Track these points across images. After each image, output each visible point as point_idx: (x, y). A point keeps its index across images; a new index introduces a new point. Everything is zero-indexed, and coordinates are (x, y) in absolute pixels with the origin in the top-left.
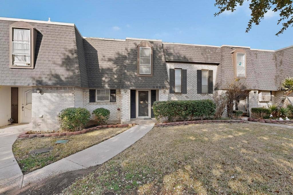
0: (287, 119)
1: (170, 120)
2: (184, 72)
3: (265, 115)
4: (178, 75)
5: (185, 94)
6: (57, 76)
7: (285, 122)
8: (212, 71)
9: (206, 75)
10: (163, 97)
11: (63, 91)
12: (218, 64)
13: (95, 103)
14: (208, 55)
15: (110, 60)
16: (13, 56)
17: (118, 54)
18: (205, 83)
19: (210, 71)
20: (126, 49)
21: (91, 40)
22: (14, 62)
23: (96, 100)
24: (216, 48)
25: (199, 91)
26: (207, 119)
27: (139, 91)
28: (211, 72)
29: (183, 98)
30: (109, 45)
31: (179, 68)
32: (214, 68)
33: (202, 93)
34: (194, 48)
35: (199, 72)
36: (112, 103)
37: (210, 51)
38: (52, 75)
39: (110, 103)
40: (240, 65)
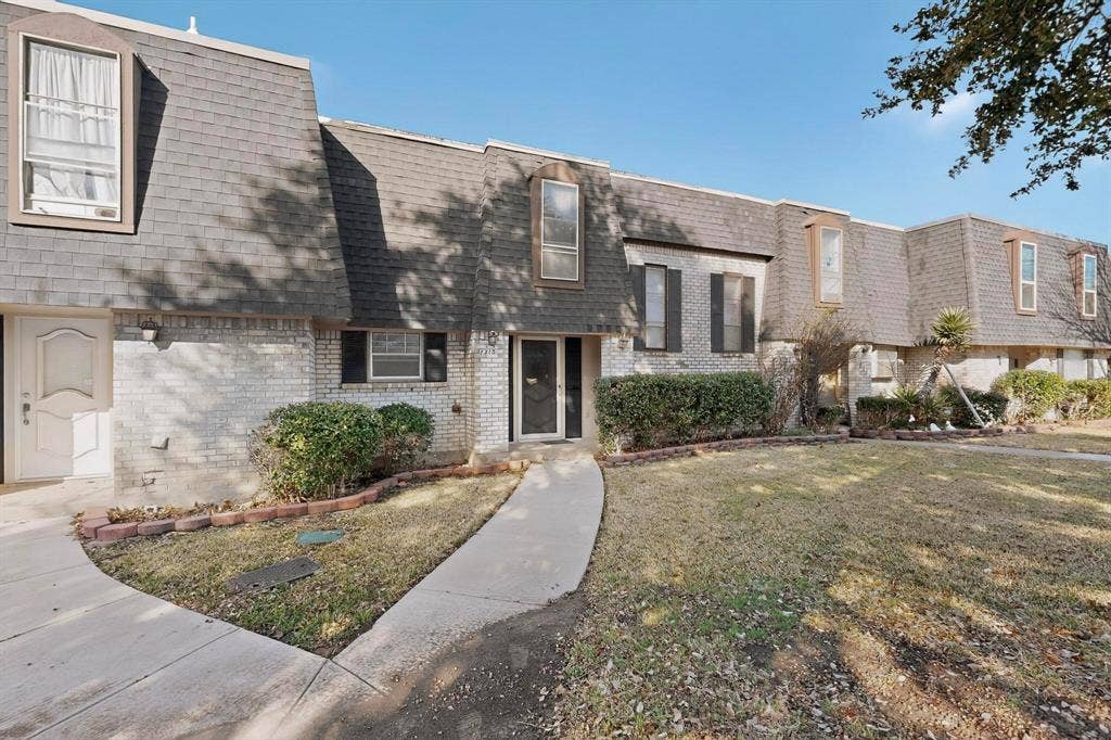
0: (950, 428)
1: (639, 443)
2: (673, 279)
3: (895, 416)
4: (655, 287)
5: (678, 354)
6: (237, 271)
7: (945, 436)
8: (753, 279)
9: (734, 290)
10: (619, 361)
11: (264, 333)
12: (768, 259)
13: (364, 385)
14: (744, 226)
15: (422, 217)
16: (29, 168)
17: (451, 196)
18: (731, 318)
19: (746, 278)
20: (489, 184)
21: (349, 132)
22: (33, 196)
23: (371, 376)
24: (764, 207)
25: (718, 346)
26: (745, 435)
27: (523, 341)
28: (749, 281)
29: (671, 366)
30: (420, 161)
31: (658, 263)
32: (757, 270)
33: (726, 352)
34: (702, 201)
35: (717, 281)
36: (432, 384)
37: (747, 214)
38: (212, 265)
39: (424, 384)
40: (828, 264)
